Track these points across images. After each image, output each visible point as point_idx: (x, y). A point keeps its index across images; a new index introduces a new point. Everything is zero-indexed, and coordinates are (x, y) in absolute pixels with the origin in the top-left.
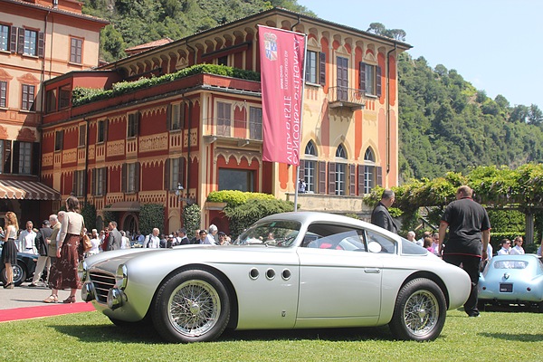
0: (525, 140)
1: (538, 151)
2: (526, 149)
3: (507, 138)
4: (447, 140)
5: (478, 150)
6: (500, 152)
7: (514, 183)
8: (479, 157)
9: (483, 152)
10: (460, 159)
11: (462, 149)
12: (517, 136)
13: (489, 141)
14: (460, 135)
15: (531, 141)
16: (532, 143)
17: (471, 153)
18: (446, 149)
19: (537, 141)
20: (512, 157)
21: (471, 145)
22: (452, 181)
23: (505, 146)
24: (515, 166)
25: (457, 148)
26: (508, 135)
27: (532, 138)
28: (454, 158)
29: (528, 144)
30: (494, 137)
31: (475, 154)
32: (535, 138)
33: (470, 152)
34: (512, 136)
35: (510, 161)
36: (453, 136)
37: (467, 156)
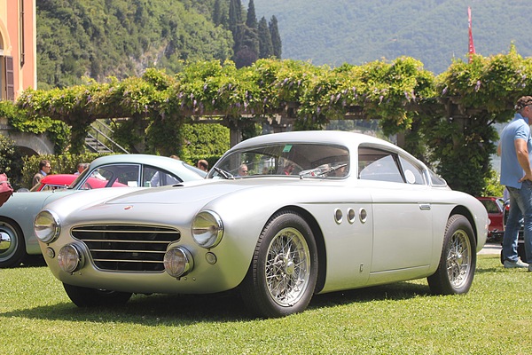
0: (162, 20)
1: (182, 37)
2: (164, 33)
3: (138, 17)
4: (50, 16)
5: (96, 33)
6: (128, 37)
7: (251, 86)
8: (98, 44)
9: (104, 36)
10: (70, 46)
11: (73, 30)
12: (151, 14)
13: (113, 21)
14: (70, 10)
15: (171, 24)
16: (173, 26)
17: (86, 37)
18: (49, 29)
19: (179, 22)
20: (145, 46)
21: (86, 25)
22: (153, 81)
23: (136, 28)
24: (149, 58)
25: (65, 30)
26: (139, 12)
27: (173, 19)
28: (60, 45)
29: (168, 27)
30: (119, 14)
31: (92, 39)
32: (177, 17)
33: (85, 35)
34: (145, 14)
35: (141, 50)
36: (59, 9)
37: (80, 42)
